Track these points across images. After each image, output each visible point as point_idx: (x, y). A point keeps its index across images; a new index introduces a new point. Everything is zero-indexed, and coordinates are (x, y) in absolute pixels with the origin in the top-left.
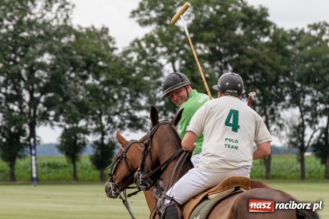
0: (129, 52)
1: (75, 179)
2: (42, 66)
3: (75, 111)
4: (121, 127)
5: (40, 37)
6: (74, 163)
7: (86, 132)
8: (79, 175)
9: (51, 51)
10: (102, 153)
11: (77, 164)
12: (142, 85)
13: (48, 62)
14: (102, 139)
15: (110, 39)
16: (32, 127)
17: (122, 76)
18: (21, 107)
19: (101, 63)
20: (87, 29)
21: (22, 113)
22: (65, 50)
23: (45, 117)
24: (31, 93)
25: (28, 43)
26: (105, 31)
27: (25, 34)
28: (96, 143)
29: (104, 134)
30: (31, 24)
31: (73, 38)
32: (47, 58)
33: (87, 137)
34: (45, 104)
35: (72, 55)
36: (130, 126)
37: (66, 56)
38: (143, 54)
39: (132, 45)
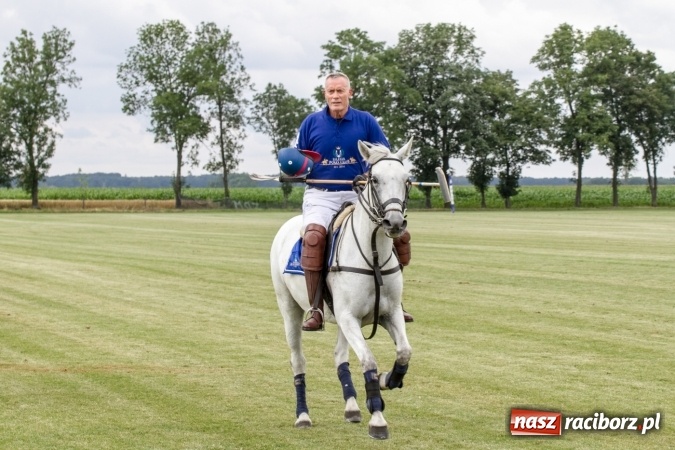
0: (529, 93)
1: (483, 206)
2: (456, 105)
3: (485, 144)
4: (524, 160)
5: (453, 79)
6: (483, 192)
7: (493, 163)
8: (487, 202)
9: (463, 91)
10: (507, 184)
11: (486, 193)
12: (544, 122)
13: (461, 102)
14: (508, 170)
15: (514, 81)
16: (446, 159)
17: (526, 114)
18: (436, 141)
19: (507, 103)
20: (493, 73)
21: (436, 147)
22: (476, 91)
23: (457, 150)
24: (445, 129)
25: (441, 85)
26: (509, 74)
27: (439, 77)
28: (501, 173)
29: (509, 165)
30: (444, 68)
31: (481, 80)
32: (460, 98)
33: (494, 168)
34: (457, 139)
35: (482, 95)
36: (533, 159)
37: (477, 95)
38: (542, 95)
39: (532, 87)
